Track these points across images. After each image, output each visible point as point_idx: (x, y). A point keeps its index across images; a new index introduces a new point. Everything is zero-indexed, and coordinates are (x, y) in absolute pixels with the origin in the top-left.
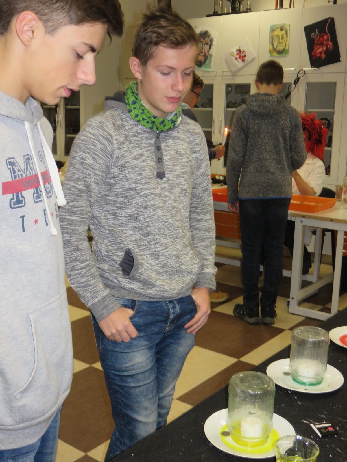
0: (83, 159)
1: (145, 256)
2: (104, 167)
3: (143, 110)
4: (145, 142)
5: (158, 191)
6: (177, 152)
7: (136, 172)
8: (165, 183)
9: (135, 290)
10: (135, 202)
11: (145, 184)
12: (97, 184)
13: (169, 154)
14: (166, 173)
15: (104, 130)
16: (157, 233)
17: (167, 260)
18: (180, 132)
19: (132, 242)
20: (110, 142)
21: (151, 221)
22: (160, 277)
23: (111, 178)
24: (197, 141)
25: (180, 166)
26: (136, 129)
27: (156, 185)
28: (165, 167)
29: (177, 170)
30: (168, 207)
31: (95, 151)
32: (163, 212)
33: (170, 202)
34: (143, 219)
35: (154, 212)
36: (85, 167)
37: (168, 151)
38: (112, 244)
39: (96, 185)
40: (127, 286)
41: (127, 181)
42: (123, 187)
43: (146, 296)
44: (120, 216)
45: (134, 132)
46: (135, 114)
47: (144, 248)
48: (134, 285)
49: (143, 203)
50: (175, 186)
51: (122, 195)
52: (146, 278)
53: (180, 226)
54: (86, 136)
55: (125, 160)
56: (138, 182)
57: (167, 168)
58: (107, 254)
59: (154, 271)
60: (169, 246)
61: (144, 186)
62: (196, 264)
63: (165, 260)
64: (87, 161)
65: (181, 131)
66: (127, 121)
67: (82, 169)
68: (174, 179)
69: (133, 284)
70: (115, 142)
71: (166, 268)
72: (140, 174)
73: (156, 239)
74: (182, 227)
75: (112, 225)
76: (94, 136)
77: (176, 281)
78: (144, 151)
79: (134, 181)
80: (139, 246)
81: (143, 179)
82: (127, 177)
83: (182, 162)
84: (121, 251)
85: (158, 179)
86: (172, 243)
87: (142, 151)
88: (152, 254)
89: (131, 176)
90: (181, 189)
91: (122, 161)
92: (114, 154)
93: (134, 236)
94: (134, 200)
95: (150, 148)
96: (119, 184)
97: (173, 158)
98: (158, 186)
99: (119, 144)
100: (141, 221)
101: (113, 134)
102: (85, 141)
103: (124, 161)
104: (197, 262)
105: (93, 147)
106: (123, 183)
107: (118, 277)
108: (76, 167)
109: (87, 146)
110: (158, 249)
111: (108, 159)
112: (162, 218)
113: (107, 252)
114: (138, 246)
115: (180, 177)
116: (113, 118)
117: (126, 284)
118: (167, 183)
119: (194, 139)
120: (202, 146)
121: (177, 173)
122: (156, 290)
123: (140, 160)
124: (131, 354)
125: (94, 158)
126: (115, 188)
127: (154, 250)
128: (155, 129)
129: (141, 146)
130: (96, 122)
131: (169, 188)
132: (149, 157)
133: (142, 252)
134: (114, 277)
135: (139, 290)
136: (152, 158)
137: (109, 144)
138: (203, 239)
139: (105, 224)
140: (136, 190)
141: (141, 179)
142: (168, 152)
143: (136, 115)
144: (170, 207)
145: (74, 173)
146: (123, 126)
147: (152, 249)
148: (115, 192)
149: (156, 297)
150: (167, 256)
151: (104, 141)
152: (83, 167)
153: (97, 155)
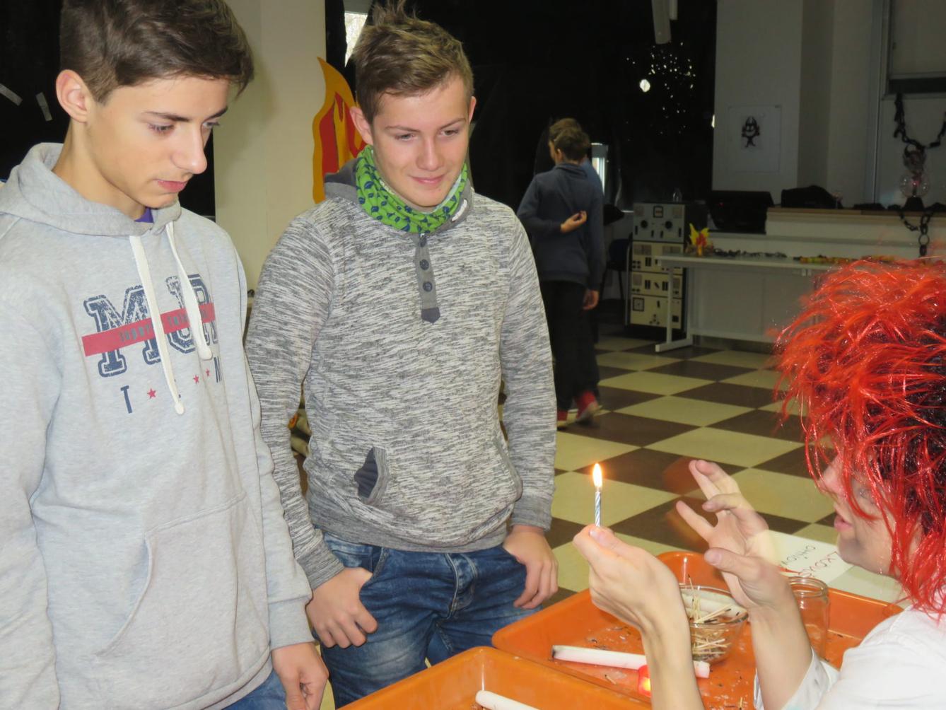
0: (275, 296)
1: (407, 463)
2: (317, 306)
3: (386, 198)
4: (397, 255)
5: (425, 345)
6: (463, 268)
7: (379, 311)
8: (439, 330)
9: (380, 524)
10: (382, 366)
11: (399, 332)
12: (305, 338)
13: (446, 273)
14: (441, 311)
15: (312, 240)
16: (429, 421)
17: (450, 472)
18: (471, 229)
19: (381, 435)
20: (324, 260)
21: (415, 399)
22: (434, 502)
23: (334, 327)
24: (506, 244)
25: (470, 294)
26: (377, 232)
27: (422, 335)
28: (439, 299)
29: (464, 302)
30: (449, 373)
31: (298, 278)
32: (438, 381)
33: (452, 364)
34: (398, 396)
35: (421, 384)
36: (278, 309)
37: (444, 268)
38: (344, 440)
39: (303, 340)
40: (366, 516)
41: (363, 330)
42: (357, 340)
43: (402, 539)
44: (356, 391)
45: (375, 239)
46: (371, 207)
47: (406, 447)
48: (379, 515)
49: (397, 368)
50: (462, 333)
51: (356, 356)
52: (400, 505)
53: (474, 409)
54: (281, 254)
55: (356, 291)
56: (383, 330)
57: (443, 301)
58: (331, 458)
59: (423, 491)
60: (454, 446)
61: (396, 338)
62: (506, 481)
63: (446, 471)
64: (281, 298)
65: (472, 227)
66: (361, 218)
67: (273, 312)
68: (459, 319)
69: (377, 514)
70: (334, 260)
71: (448, 486)
72: (387, 316)
73: (428, 432)
74: (478, 411)
75: (344, 407)
76: (294, 252)
77: (464, 513)
78: (395, 271)
79: (376, 328)
80: (394, 444)
81: (395, 323)
82: (364, 323)
83: (474, 287)
84: (359, 454)
85: (426, 322)
86: (458, 441)
87: (391, 272)
88: (421, 458)
89: (371, 320)
90: (474, 338)
91: (350, 295)
92: (334, 282)
93: (385, 425)
94: (378, 363)
95: (406, 265)
96: (349, 337)
97: (457, 279)
98: (424, 335)
99: (342, 262)
100: (396, 398)
101: (330, 246)
102: (280, 264)
103: (355, 293)
104: (507, 477)
105: (292, 272)
106: (357, 334)
107: (350, 497)
108: (262, 309)
109: (282, 271)
110: (433, 450)
111: (322, 291)
112: (438, 392)
113: (331, 455)
114: (392, 443)
115: (470, 316)
116: (332, 216)
117: (364, 513)
118: (443, 329)
119: (501, 242)
120: (516, 253)
121: (464, 308)
122: (421, 529)
123: (386, 290)
124: (376, 645)
125: (295, 293)
126: (342, 343)
127: (425, 451)
128: (413, 229)
129: (389, 262)
130: (298, 225)
131: (448, 338)
132: (405, 283)
133: (401, 454)
134: (343, 496)
135: (388, 525)
136: (412, 284)
137: (323, 265)
138: (527, 430)
139: (331, 406)
140: (381, 345)
141: (390, 325)
142: (444, 271)
143: (373, 207)
144: (454, 372)
145: (260, 321)
146: (353, 228)
147: (421, 449)
148: (343, 350)
149: (421, 541)
150: (450, 463)
151: (311, 259)
152: (276, 310)
153: (301, 286)
